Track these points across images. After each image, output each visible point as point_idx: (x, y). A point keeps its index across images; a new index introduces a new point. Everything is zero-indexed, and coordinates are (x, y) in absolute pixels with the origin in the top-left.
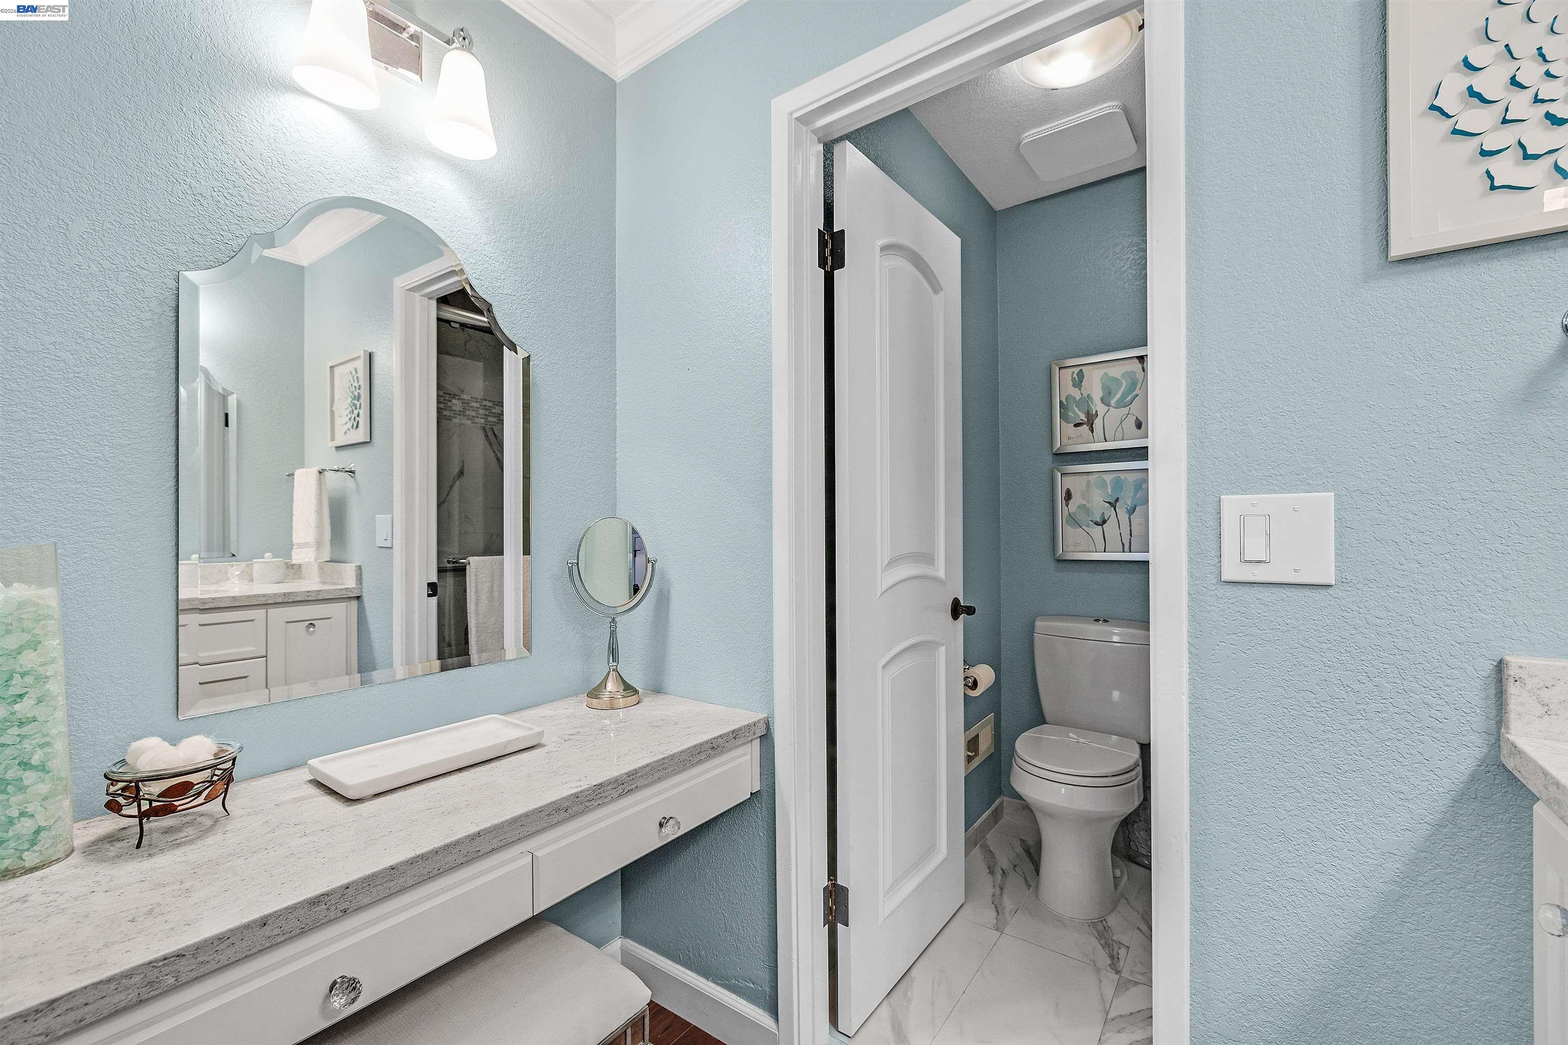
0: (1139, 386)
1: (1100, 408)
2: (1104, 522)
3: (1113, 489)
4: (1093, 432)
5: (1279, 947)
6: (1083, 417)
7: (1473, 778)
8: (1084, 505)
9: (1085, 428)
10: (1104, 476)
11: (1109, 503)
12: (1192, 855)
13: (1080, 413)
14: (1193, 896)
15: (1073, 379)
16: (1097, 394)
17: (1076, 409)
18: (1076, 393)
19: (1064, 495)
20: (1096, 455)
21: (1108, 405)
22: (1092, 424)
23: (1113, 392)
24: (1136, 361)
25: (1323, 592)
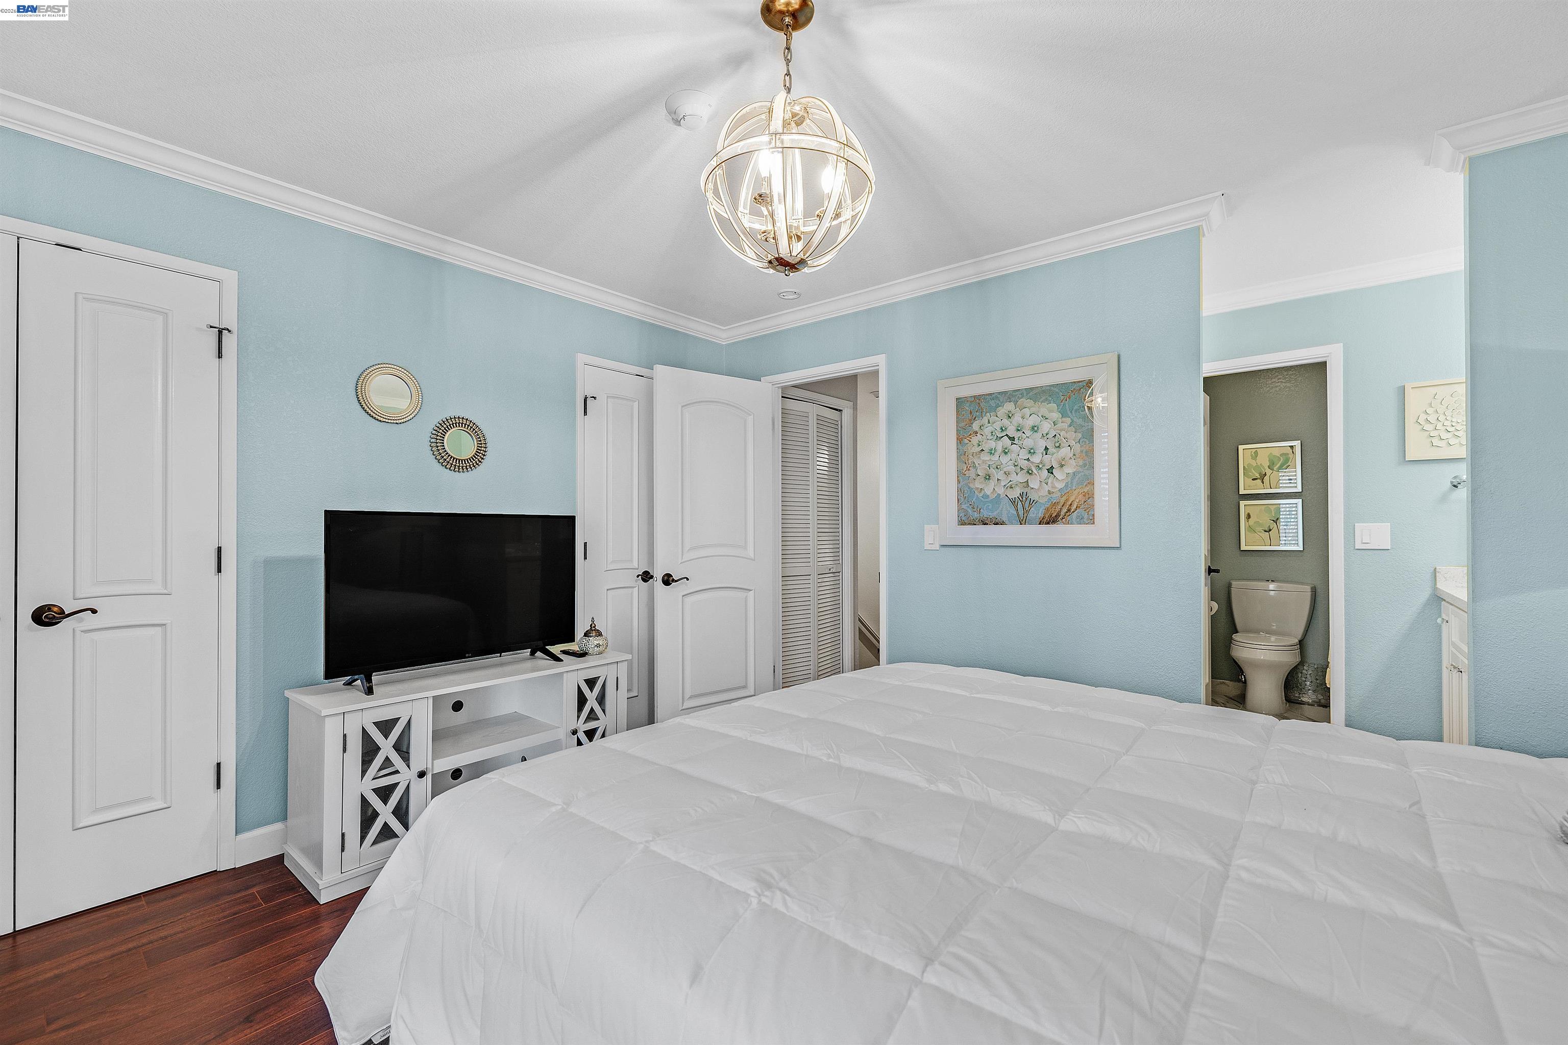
0: (1290, 461)
1: (1268, 472)
2: (1270, 530)
3: (1275, 513)
4: (1263, 483)
5: (1374, 654)
6: (1258, 476)
7: (1428, 600)
8: (1258, 522)
9: (1259, 481)
10: (1270, 507)
11: (1273, 520)
12: (1345, 632)
13: (1255, 473)
14: (1346, 644)
15: (1252, 455)
16: (1266, 464)
17: (1254, 471)
18: (1254, 463)
19: (1246, 516)
20: (1265, 495)
21: (1273, 470)
22: (1263, 479)
23: (1275, 464)
24: (1289, 448)
25: (1387, 551)
